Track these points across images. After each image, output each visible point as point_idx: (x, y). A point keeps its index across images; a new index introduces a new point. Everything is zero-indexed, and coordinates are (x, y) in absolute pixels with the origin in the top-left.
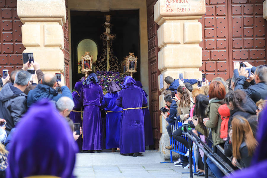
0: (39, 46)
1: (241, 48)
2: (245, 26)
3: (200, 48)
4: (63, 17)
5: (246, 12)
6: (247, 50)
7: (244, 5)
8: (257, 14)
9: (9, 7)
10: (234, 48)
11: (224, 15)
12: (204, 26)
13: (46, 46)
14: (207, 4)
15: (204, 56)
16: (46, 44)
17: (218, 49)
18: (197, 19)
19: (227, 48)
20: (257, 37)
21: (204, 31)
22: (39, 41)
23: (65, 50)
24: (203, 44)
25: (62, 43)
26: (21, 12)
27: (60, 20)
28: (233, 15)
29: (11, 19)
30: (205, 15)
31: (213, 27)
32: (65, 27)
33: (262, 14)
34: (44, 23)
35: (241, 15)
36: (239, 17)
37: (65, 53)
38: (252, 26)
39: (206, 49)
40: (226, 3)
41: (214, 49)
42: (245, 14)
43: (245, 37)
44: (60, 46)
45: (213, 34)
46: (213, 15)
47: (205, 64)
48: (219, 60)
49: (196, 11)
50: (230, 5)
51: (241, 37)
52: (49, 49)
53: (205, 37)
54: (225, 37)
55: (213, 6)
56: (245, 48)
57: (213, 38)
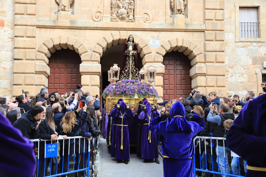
0: (88, 85)
1: (180, 90)
2: (182, 80)
3: (162, 89)
4: (100, 73)
5: (182, 73)
6: (183, 90)
7: (182, 70)
8: (187, 75)
9: (76, 68)
10: (177, 90)
11: (173, 75)
12: (164, 79)
13: (92, 85)
14: (165, 70)
15: (163, 93)
16: (92, 84)
17: (170, 90)
18: (161, 75)
19: (174, 89)
20: (187, 85)
21: (164, 81)
22: (88, 83)
23: (100, 88)
24: (163, 87)
25: (99, 84)
26: (81, 70)
27: (98, 74)
28: (177, 75)
29: (77, 74)
30: (164, 74)
31: (168, 80)
32: (100, 78)
33: (189, 75)
34: (91, 75)
35: (180, 75)
36: (179, 76)
37: (100, 89)
38: (185, 80)
39: (164, 89)
40: (174, 69)
41: (168, 89)
42: (182, 75)
43: (182, 85)
44: (98, 86)
45: (167, 83)
46: (167, 74)
47: (164, 96)
48: (170, 95)
49: (160, 72)
50: (175, 70)
51: (180, 85)
52: (93, 87)
53: (164, 84)
54: (173, 84)
55: (168, 70)
56: (182, 90)
57: (168, 84)
